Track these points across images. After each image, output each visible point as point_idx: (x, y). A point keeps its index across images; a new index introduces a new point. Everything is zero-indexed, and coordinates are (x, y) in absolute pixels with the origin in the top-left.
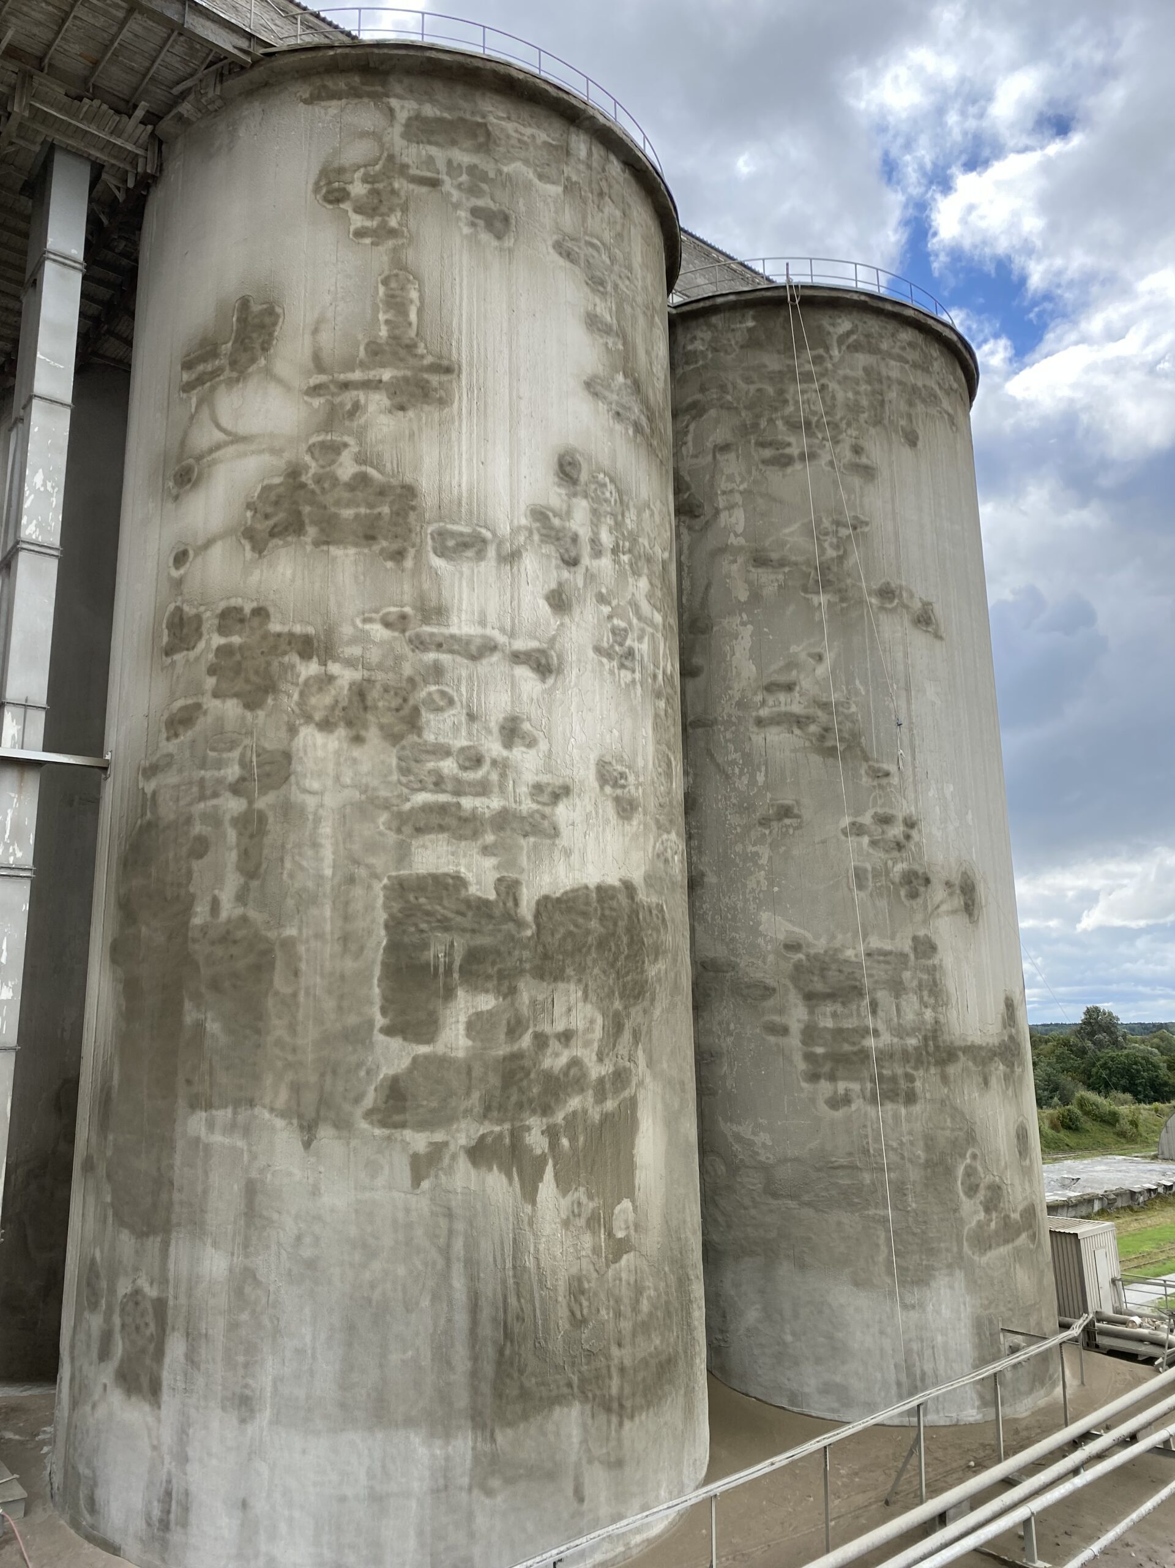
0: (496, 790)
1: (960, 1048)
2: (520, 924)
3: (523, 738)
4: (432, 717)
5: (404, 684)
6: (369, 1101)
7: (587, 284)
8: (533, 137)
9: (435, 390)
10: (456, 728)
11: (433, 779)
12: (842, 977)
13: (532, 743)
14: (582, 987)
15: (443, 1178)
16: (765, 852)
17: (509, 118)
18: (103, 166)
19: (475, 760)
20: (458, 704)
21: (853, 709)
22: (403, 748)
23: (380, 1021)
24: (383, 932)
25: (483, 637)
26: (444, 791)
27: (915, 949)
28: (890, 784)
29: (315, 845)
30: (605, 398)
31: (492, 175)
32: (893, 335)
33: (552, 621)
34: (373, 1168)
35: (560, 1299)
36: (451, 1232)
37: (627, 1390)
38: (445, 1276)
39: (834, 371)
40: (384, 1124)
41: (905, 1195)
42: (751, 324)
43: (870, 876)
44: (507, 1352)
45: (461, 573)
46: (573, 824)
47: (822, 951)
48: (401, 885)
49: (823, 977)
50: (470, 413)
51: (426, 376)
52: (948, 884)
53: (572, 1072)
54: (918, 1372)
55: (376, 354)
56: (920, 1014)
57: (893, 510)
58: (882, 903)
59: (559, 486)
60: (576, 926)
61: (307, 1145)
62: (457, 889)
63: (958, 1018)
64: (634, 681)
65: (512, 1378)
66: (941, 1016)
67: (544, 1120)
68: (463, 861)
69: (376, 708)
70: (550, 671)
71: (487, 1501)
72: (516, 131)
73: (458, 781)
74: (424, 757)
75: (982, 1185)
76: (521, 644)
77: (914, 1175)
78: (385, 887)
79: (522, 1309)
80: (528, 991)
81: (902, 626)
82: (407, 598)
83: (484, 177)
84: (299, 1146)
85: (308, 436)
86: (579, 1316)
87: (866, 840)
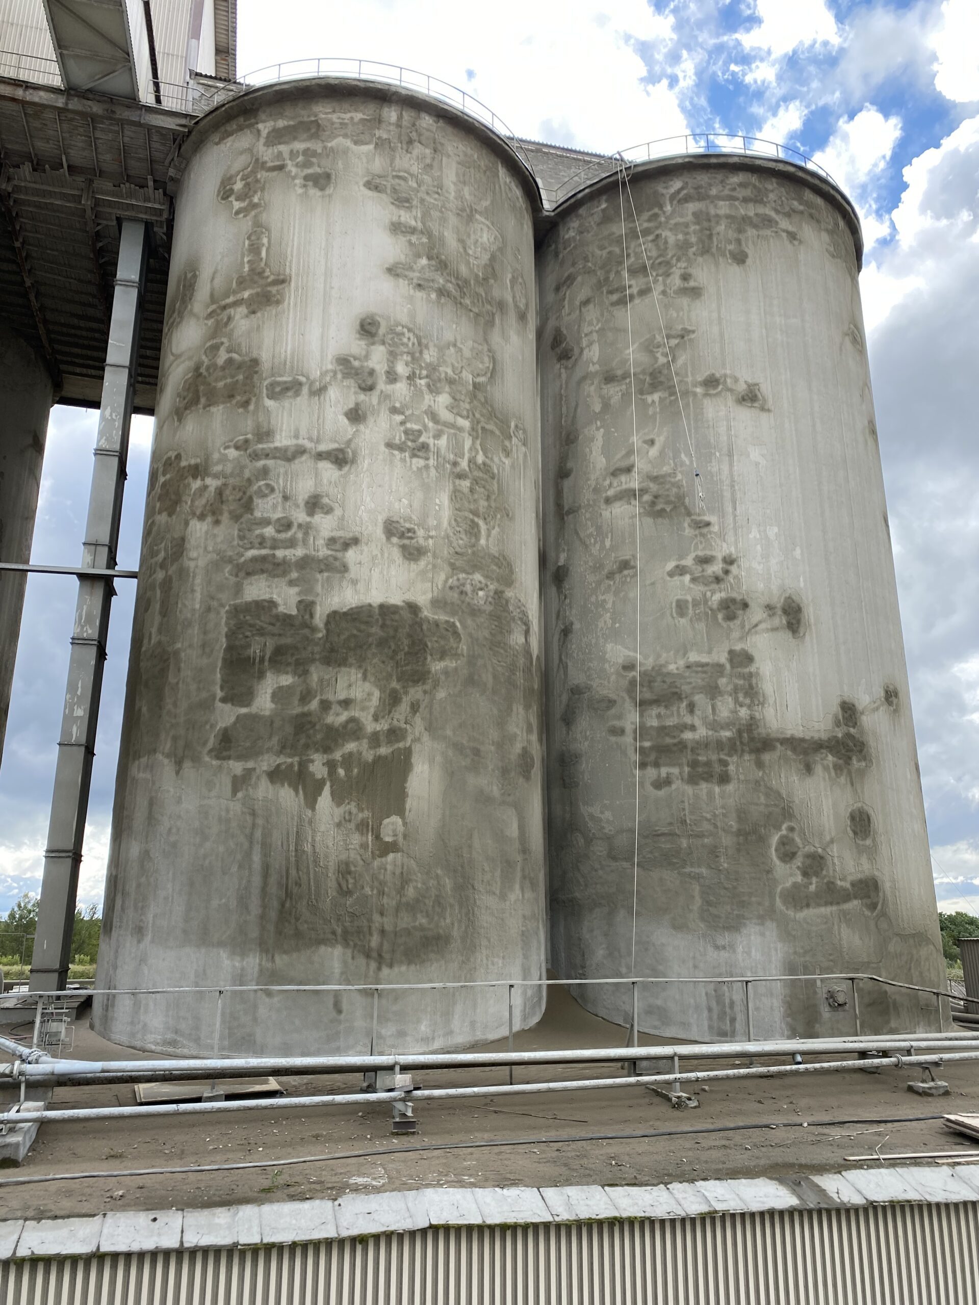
0: (300, 543)
1: (778, 740)
2: (314, 629)
3: (322, 508)
4: (260, 501)
5: (244, 483)
6: (210, 744)
7: (393, 203)
8: (352, 118)
9: (274, 296)
10: (275, 507)
11: (259, 540)
12: (665, 686)
13: (329, 511)
14: (362, 671)
15: (251, 790)
16: (610, 598)
17: (334, 111)
18: (152, 223)
19: (286, 525)
20: (277, 491)
21: (679, 477)
22: (241, 523)
23: (220, 694)
24: (224, 640)
25: (297, 445)
26: (265, 548)
27: (731, 660)
28: (710, 532)
29: (193, 591)
30: (406, 276)
31: (319, 151)
32: (722, 182)
33: (349, 429)
34: (210, 785)
35: (330, 875)
36: (254, 825)
37: (386, 946)
38: (248, 854)
39: (667, 222)
40: (218, 758)
41: (717, 857)
42: (604, 206)
43: (690, 606)
44: (288, 905)
45: (284, 407)
46: (360, 563)
47: (650, 668)
48: (236, 609)
49: (650, 687)
50: (295, 304)
51: (269, 289)
52: (769, 607)
53: (350, 726)
54: (727, 1001)
55: (241, 283)
56: (735, 712)
57: (719, 317)
58: (701, 626)
59: (360, 339)
60: (360, 631)
61: (177, 773)
62: (270, 609)
63: (776, 715)
64: (427, 467)
65: (290, 922)
66: (757, 714)
67: (325, 756)
68: (275, 591)
69: (228, 501)
70: (346, 463)
71: (267, 1000)
72: (339, 118)
73: (274, 540)
74: (254, 527)
75: (800, 853)
76: (323, 447)
77: (727, 841)
78: (227, 612)
79: (300, 878)
80: (316, 673)
81: (726, 406)
82: (249, 429)
83: (314, 154)
84: (174, 774)
85: (205, 343)
86: (345, 888)
87: (687, 578)
